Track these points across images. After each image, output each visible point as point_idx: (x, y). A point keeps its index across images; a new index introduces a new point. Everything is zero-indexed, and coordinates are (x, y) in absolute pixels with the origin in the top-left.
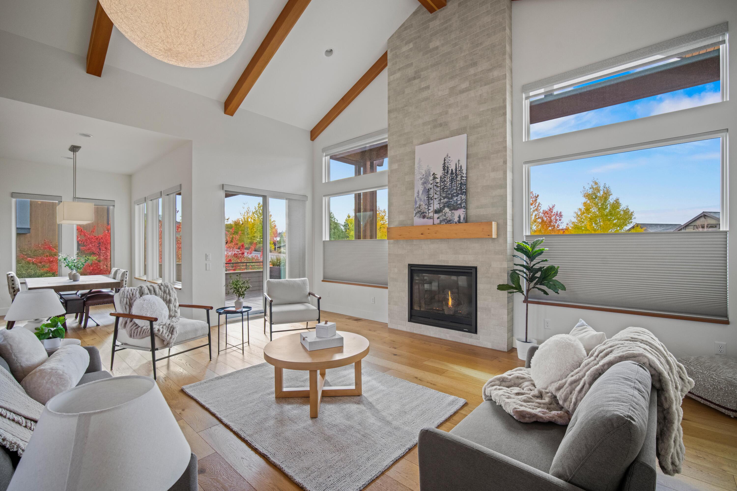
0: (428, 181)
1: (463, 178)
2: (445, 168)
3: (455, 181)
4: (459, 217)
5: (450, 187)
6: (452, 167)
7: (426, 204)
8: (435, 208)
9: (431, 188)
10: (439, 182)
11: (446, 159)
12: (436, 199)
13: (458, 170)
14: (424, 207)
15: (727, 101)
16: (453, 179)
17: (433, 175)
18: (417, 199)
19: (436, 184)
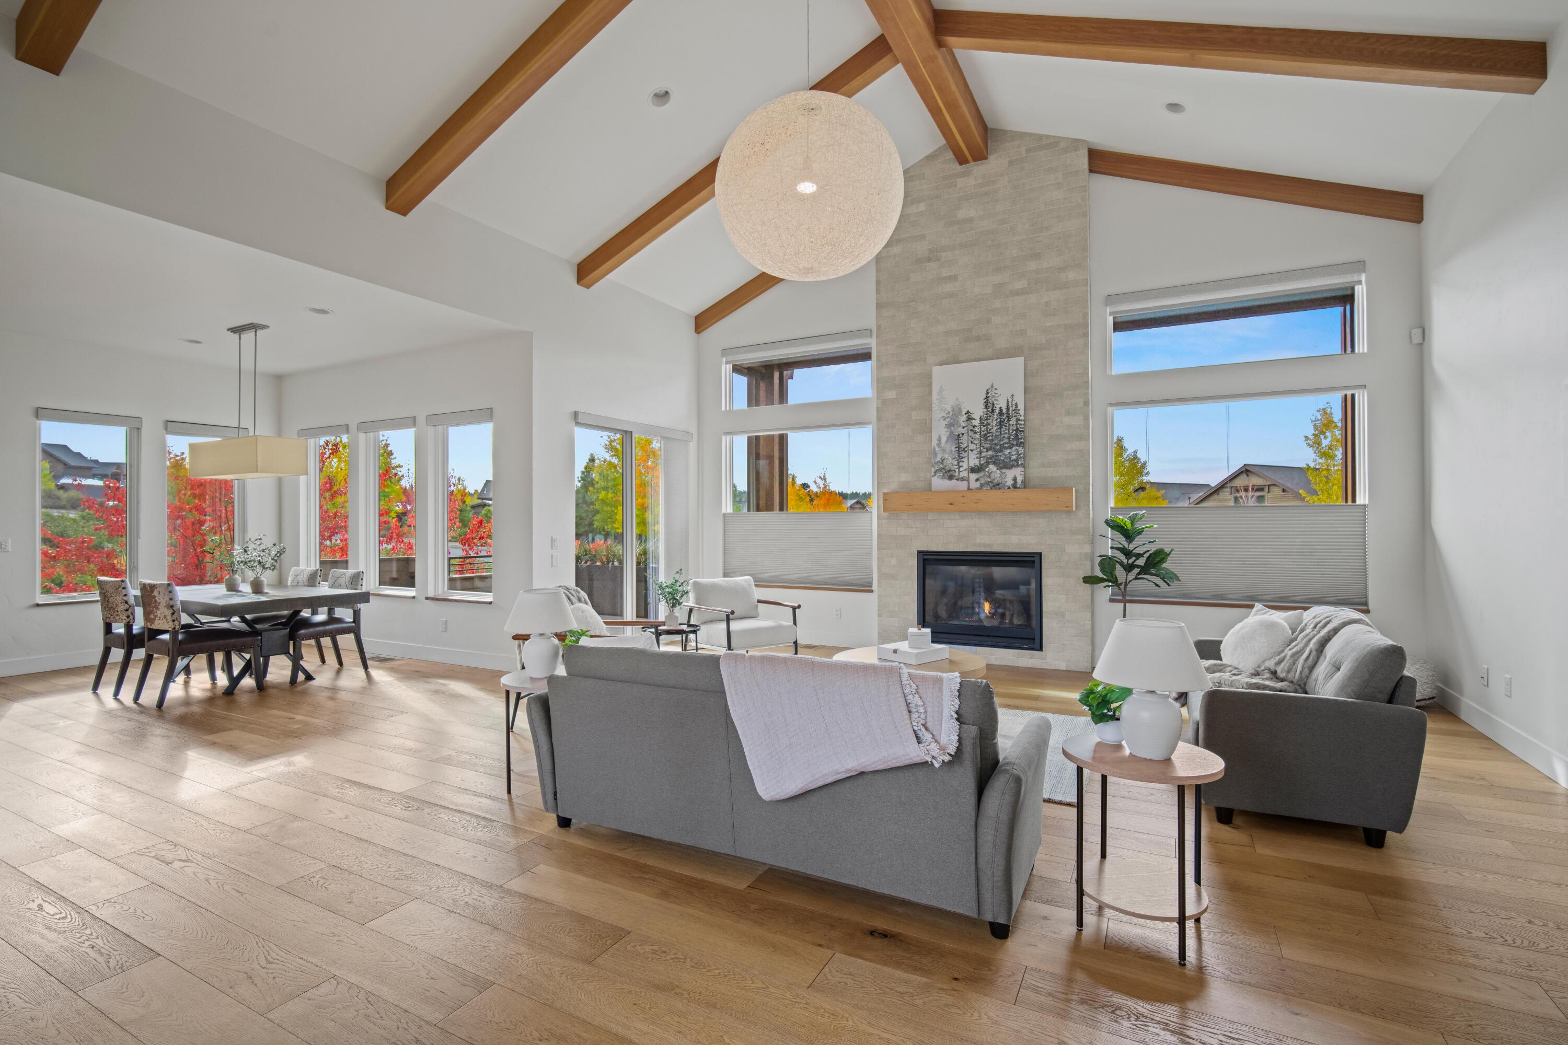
0: (958, 422)
1: (1020, 422)
2: (988, 405)
3: (1006, 426)
4: (1015, 479)
5: (998, 434)
6: (1001, 404)
7: (955, 458)
8: (972, 465)
9: (963, 434)
10: (977, 425)
11: (989, 391)
12: (972, 450)
13: (1011, 409)
14: (950, 462)
16: (1003, 422)
17: (966, 414)
18: (937, 449)
19: (972, 428)
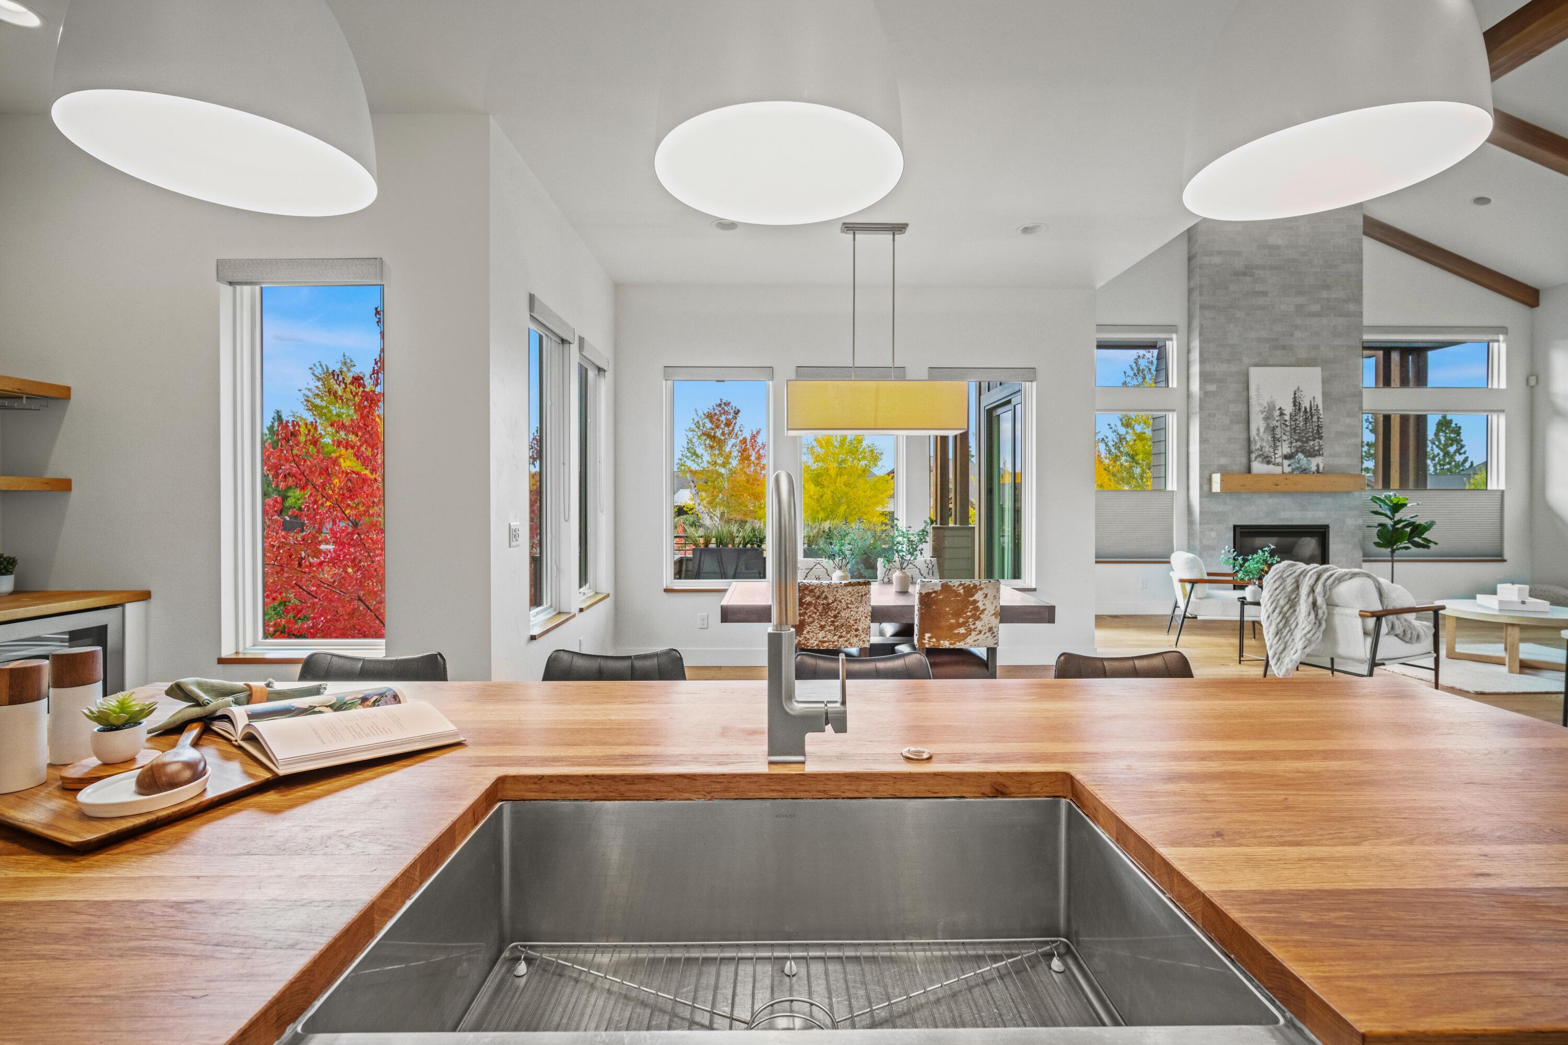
0: (1273, 416)
1: (1320, 420)
2: (1297, 403)
3: (1310, 422)
4: (1318, 466)
5: (1304, 428)
6: (1306, 404)
7: (1271, 446)
8: (1285, 453)
9: (1277, 427)
10: (1288, 419)
11: (1297, 392)
12: (1284, 441)
13: (1313, 408)
14: (1268, 449)
15: (1498, 390)
16: (1307, 418)
17: (1279, 409)
18: (1257, 438)
19: (1284, 422)
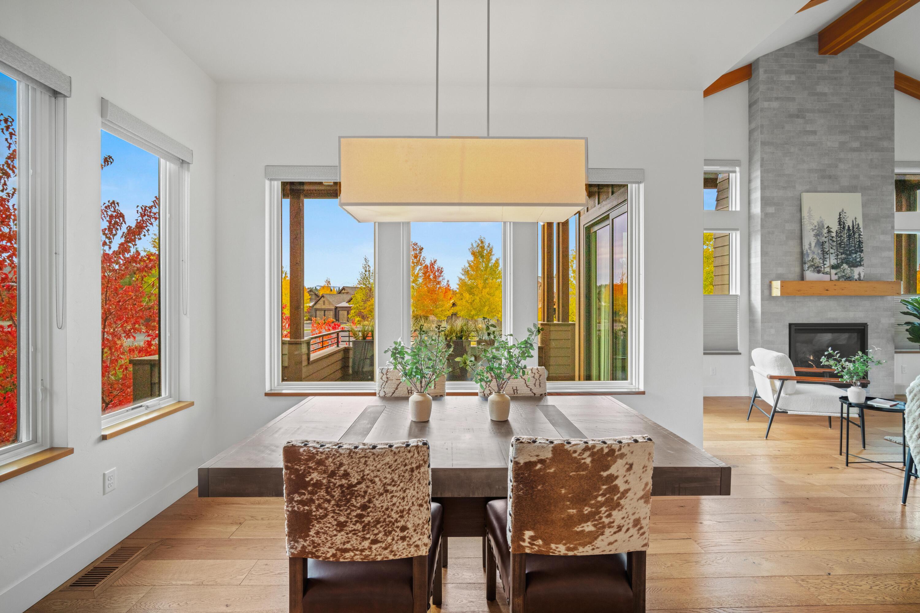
0: (822, 233)
1: (861, 236)
2: (841, 222)
3: (852, 238)
4: (859, 274)
5: (848, 243)
6: (849, 223)
7: (821, 258)
8: (832, 263)
9: (826, 242)
10: (834, 236)
11: (841, 214)
12: (832, 254)
13: (855, 227)
14: (818, 261)
16: (850, 235)
17: (827, 228)
18: (809, 251)
19: (831, 238)
